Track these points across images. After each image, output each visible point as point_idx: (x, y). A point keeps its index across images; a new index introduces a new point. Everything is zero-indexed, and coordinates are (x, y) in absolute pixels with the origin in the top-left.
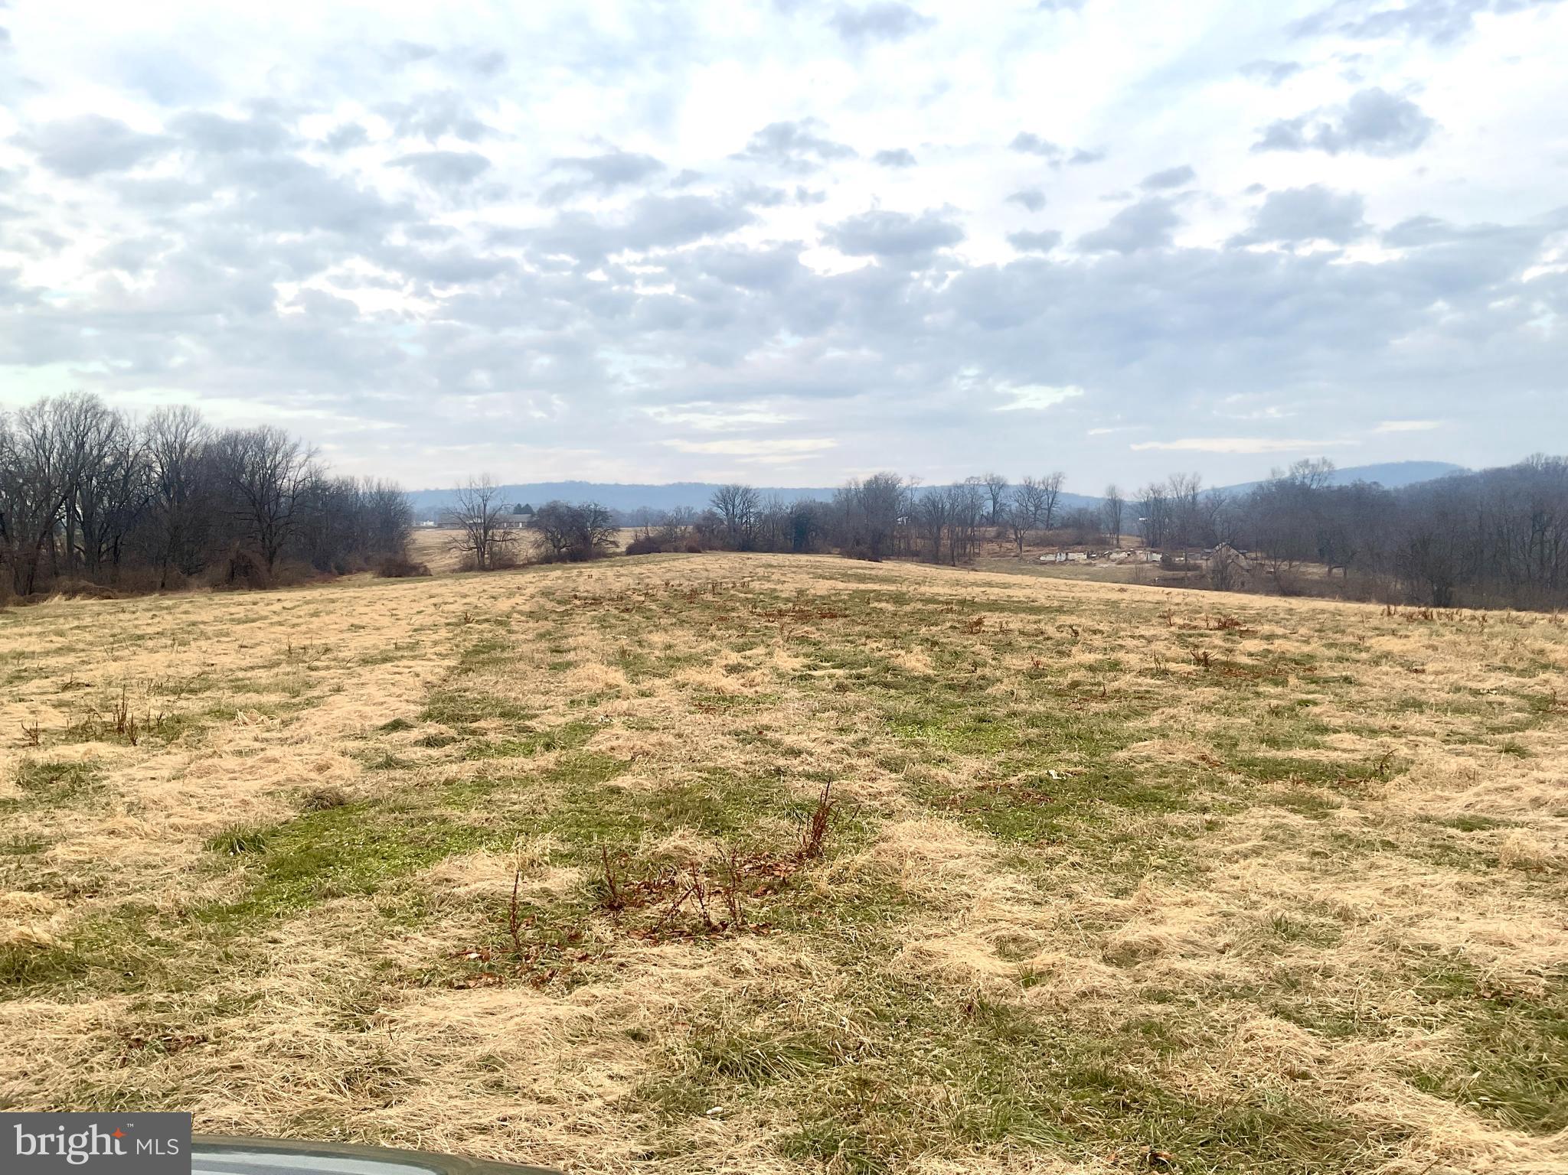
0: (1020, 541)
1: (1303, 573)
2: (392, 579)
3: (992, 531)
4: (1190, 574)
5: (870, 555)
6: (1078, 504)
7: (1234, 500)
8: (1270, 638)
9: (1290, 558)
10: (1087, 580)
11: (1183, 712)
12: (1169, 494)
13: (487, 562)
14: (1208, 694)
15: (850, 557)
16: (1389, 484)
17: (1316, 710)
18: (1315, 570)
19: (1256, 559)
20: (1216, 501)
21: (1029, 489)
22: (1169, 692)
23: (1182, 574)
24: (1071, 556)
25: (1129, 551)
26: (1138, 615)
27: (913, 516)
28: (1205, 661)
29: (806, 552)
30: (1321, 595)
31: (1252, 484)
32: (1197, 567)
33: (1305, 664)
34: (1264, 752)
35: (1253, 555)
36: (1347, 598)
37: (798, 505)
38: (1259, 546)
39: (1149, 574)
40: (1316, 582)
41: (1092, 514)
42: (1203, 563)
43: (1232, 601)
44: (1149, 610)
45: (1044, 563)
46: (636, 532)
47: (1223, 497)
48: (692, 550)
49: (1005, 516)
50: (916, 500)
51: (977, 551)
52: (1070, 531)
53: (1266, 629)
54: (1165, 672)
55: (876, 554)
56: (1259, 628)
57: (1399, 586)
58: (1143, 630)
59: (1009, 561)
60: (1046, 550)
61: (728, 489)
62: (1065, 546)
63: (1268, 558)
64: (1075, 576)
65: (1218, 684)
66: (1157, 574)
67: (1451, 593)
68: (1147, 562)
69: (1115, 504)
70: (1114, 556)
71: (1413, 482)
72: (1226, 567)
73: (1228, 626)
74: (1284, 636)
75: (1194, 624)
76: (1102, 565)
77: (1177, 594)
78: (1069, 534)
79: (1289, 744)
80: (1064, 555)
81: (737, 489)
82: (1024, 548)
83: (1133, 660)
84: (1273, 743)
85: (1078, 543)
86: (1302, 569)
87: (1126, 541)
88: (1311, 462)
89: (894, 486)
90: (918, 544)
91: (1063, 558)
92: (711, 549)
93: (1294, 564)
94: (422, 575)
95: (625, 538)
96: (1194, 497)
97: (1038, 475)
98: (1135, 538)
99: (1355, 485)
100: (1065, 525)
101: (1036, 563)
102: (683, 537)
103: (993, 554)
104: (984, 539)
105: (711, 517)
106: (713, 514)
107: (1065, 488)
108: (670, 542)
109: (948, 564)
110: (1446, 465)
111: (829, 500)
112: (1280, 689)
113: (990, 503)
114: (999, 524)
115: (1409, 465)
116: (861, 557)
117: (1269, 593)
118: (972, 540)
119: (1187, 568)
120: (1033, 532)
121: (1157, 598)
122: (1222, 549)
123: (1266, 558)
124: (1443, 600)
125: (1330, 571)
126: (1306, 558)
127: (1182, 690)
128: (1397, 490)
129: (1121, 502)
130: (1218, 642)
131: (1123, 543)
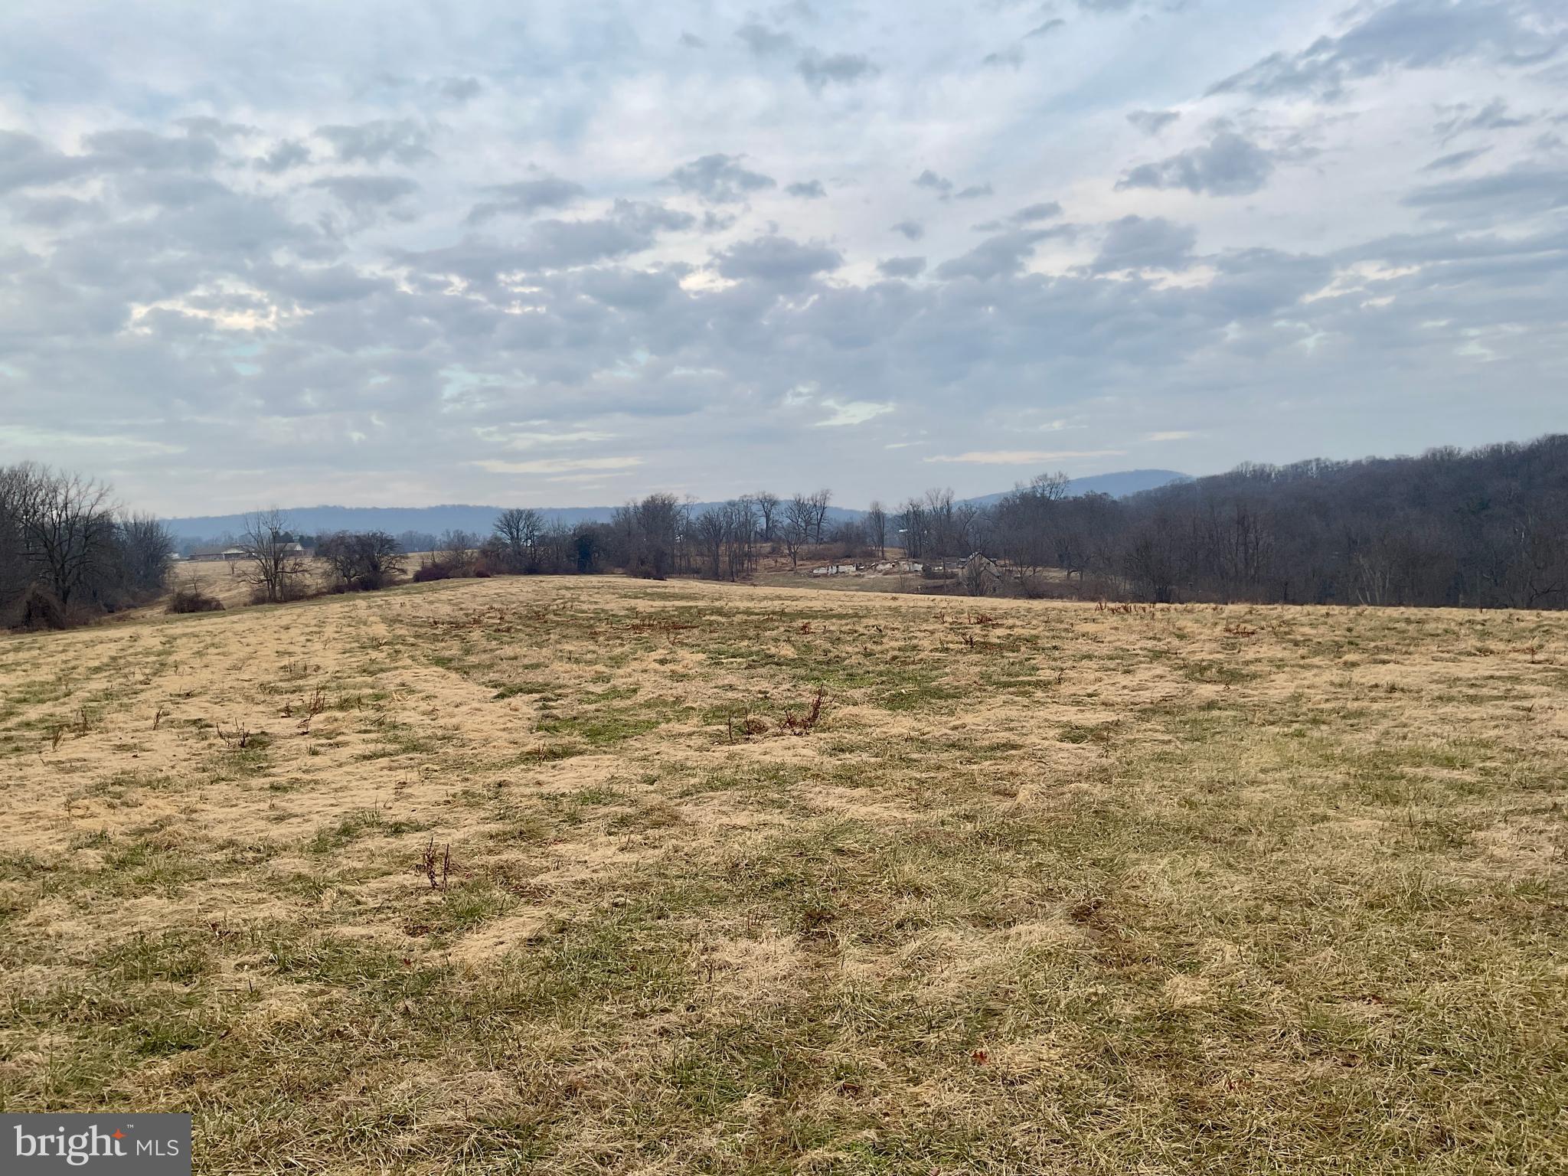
0: (794, 555)
1: (1045, 577)
2: (186, 615)
3: (767, 547)
4: (948, 581)
5: (655, 573)
6: (844, 519)
7: (984, 512)
8: (1011, 627)
9: (1034, 564)
10: (857, 590)
11: (961, 667)
12: (926, 507)
13: (278, 595)
14: (975, 657)
15: (636, 576)
16: (1116, 494)
17: (1034, 662)
18: (1055, 574)
19: (1005, 566)
20: (968, 513)
21: (799, 506)
22: (952, 658)
23: (940, 582)
24: (842, 568)
25: (893, 563)
26: (915, 616)
27: (689, 534)
28: (970, 642)
29: (591, 573)
30: (1061, 597)
31: (999, 495)
32: (953, 576)
33: (1032, 641)
34: (1004, 679)
35: (1002, 563)
36: (1082, 599)
37: (581, 527)
38: (1007, 554)
39: (913, 583)
40: (1059, 585)
41: (857, 527)
42: (960, 572)
43: (985, 604)
44: (924, 613)
45: (817, 576)
46: (422, 558)
47: (974, 509)
48: (481, 575)
49: (779, 533)
50: (692, 517)
51: (754, 566)
52: (839, 544)
53: (1010, 622)
54: (947, 649)
55: (659, 573)
56: (1005, 622)
57: (1128, 587)
58: (924, 626)
59: (784, 575)
60: (819, 563)
61: (511, 513)
62: (836, 559)
63: (1016, 565)
64: (844, 587)
65: (980, 653)
66: (919, 582)
67: (1171, 591)
68: (910, 572)
69: (878, 517)
70: (880, 567)
71: (1141, 490)
72: (979, 574)
73: (984, 621)
74: (1023, 627)
75: (960, 621)
76: (870, 576)
77: (941, 601)
78: (839, 547)
79: (1017, 676)
80: (835, 568)
81: (520, 512)
82: (798, 563)
83: (925, 643)
84: (1009, 675)
85: (847, 556)
86: (1045, 574)
87: (891, 553)
88: (1049, 476)
89: (671, 505)
90: (697, 561)
91: (835, 571)
92: (498, 573)
93: (1038, 569)
94: (215, 609)
95: (413, 565)
96: (949, 511)
97: (807, 493)
98: (897, 550)
99: (1087, 496)
100: (834, 539)
101: (810, 576)
102: (469, 563)
103: (769, 569)
104: (760, 555)
105: (495, 542)
106: (497, 539)
107: (831, 503)
108: (457, 567)
109: (728, 581)
110: (1171, 473)
111: (606, 520)
112: (1015, 654)
113: (763, 520)
114: (772, 540)
115: (1138, 474)
116: (647, 576)
117: (1017, 596)
118: (749, 556)
119: (945, 576)
120: (805, 547)
121: (926, 604)
122: (975, 558)
123: (1013, 565)
124: (1164, 597)
125: (1069, 574)
126: (1047, 563)
127: (959, 657)
128: (1126, 498)
129: (884, 515)
130: (978, 631)
131: (887, 555)
